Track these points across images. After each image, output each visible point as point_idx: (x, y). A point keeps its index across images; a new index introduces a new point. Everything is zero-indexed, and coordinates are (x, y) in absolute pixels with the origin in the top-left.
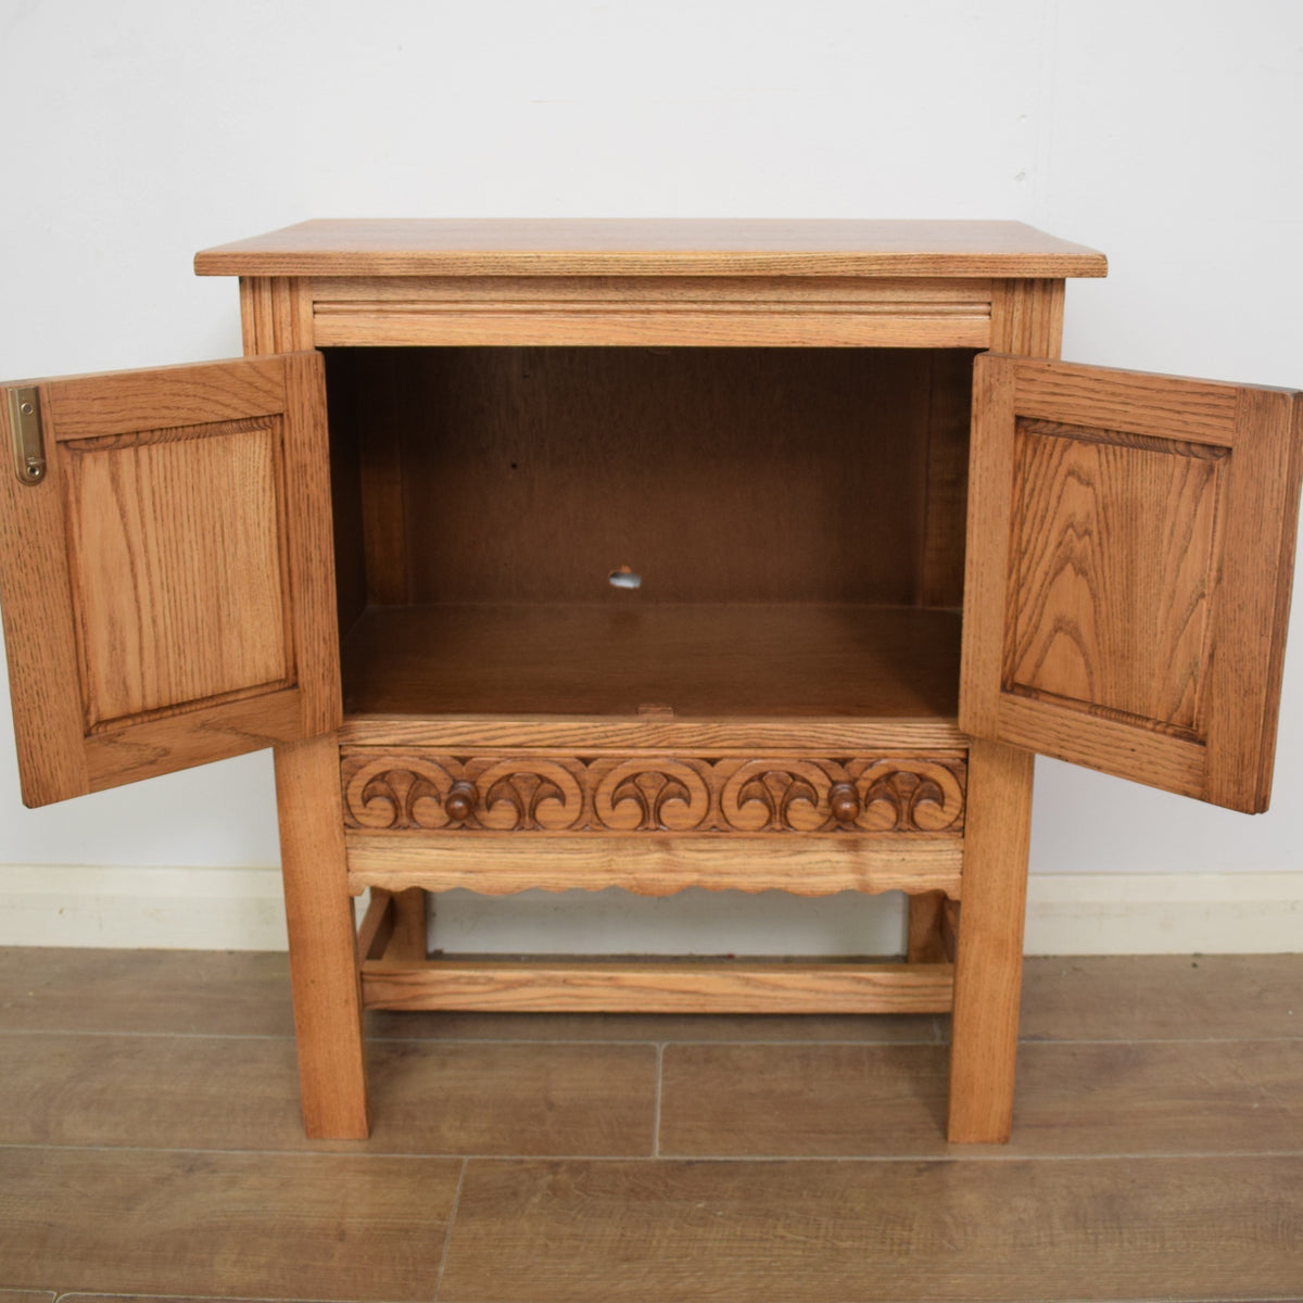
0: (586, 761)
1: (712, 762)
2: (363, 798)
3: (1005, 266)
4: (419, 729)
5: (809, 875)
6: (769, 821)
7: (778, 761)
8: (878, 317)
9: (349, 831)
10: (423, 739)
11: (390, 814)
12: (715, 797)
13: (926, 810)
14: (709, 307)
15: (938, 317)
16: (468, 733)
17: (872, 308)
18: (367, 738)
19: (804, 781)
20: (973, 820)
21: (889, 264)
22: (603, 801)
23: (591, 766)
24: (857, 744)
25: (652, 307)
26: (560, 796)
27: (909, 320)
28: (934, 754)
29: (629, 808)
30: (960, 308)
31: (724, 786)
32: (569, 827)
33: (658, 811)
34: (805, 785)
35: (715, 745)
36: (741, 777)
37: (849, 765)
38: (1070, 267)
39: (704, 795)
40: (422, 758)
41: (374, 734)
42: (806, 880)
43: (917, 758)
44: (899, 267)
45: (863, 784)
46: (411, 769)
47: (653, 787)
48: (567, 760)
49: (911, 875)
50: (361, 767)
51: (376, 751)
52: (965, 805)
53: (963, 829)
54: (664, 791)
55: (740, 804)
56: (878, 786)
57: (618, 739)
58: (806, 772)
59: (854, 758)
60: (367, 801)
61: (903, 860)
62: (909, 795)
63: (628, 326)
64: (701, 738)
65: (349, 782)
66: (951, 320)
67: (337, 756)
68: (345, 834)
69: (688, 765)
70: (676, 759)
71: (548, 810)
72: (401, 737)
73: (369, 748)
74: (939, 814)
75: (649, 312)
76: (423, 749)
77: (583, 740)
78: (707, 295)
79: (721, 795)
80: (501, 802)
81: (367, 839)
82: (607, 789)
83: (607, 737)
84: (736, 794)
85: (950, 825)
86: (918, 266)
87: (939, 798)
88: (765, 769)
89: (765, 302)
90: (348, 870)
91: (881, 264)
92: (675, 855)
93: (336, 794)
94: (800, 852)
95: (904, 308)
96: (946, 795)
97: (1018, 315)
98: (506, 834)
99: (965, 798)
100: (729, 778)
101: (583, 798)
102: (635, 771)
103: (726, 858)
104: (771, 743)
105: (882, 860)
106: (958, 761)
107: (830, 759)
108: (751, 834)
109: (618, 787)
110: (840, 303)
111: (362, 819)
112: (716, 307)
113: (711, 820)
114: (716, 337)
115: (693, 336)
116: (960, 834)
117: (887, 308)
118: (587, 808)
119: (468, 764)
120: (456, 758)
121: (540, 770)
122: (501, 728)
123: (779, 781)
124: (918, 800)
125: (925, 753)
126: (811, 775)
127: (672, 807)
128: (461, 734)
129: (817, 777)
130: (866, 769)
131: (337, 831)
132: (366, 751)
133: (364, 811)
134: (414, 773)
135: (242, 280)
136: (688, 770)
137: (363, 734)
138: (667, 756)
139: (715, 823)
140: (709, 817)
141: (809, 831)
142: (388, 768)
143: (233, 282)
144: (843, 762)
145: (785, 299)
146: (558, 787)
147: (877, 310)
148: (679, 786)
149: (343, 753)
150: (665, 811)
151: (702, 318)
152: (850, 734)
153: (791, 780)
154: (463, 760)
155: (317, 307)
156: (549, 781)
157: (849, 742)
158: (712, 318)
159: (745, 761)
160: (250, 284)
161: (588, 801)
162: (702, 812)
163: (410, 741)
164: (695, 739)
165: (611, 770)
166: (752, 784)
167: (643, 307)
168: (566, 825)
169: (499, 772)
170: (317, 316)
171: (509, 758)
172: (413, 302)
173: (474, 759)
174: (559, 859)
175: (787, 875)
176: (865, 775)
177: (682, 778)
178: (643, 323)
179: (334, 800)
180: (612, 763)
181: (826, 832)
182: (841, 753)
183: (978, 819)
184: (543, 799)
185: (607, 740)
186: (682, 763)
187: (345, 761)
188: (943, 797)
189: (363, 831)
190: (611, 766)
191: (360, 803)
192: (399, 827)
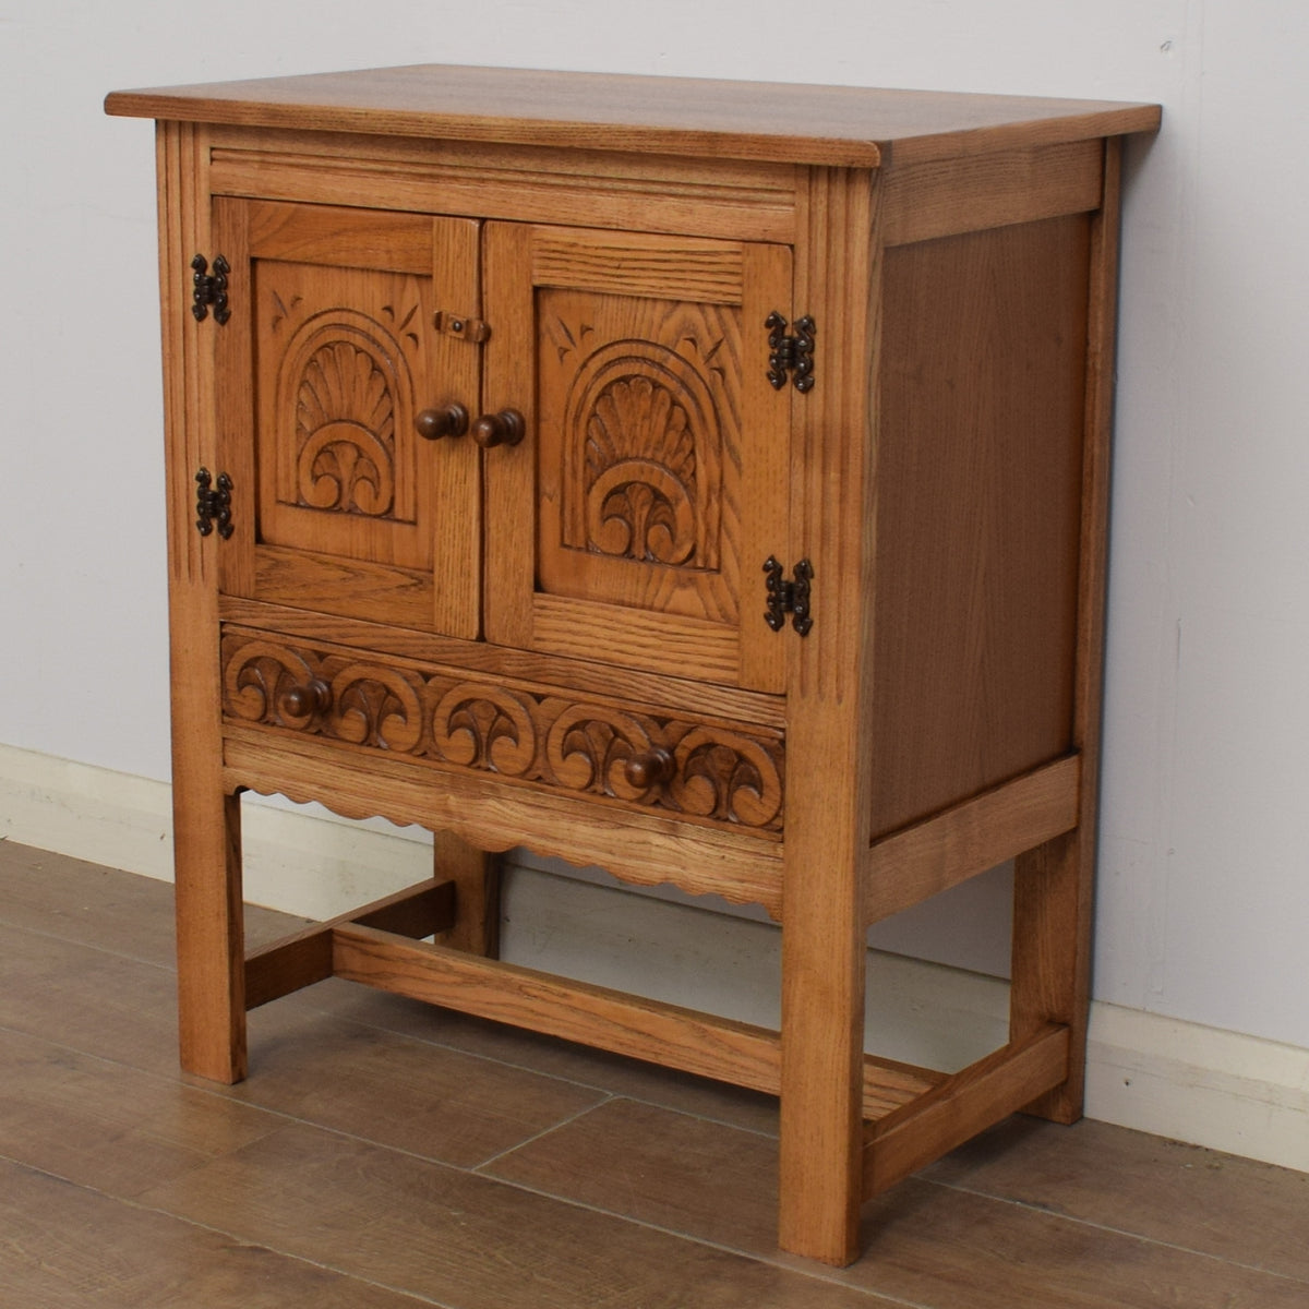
0: (427, 676)
1: (539, 698)
2: (238, 685)
3: (776, 149)
4: (284, 615)
5: (631, 856)
6: (592, 782)
7: (598, 709)
8: (688, 201)
9: (226, 719)
10: (288, 626)
11: (259, 705)
12: (541, 741)
13: (745, 797)
14: (533, 178)
15: (745, 205)
16: (324, 627)
17: (681, 190)
18: (241, 617)
19: (626, 739)
20: (792, 821)
21: (668, 140)
22: (440, 726)
23: (430, 683)
24: (676, 704)
25: (486, 175)
26: (401, 712)
27: (716, 207)
28: (750, 729)
29: (463, 739)
30: (766, 196)
31: (550, 729)
32: (409, 752)
33: (489, 746)
34: (625, 743)
35: (542, 680)
36: (566, 721)
37: (667, 727)
38: (841, 153)
39: (530, 738)
40: (288, 647)
41: (247, 614)
42: (628, 862)
43: (735, 731)
44: (676, 144)
45: (681, 753)
46: (278, 658)
47: (485, 719)
48: (410, 673)
49: (732, 879)
50: (238, 648)
51: (251, 633)
52: (782, 798)
53: (781, 830)
54: (496, 724)
55: (565, 756)
56: (696, 758)
57: (453, 656)
58: (626, 727)
59: (671, 720)
60: (243, 688)
61: (723, 857)
62: (728, 776)
63: (463, 194)
64: (527, 668)
65: (228, 663)
66: (756, 211)
67: (218, 634)
68: (223, 722)
69: (518, 699)
70: (506, 690)
71: (392, 726)
72: (269, 621)
73: (244, 629)
74: (757, 807)
75: (483, 180)
76: (288, 637)
77: (423, 652)
78: (530, 165)
79: (547, 739)
80: (352, 710)
81: (241, 731)
82: (443, 712)
83: (445, 653)
84: (560, 741)
85: (769, 823)
86: (696, 144)
87: (757, 784)
88: (587, 716)
89: (585, 177)
90: (224, 764)
91: (660, 140)
92: (503, 804)
93: (216, 675)
94: (622, 826)
95: (711, 192)
96: (764, 783)
97: (821, 209)
98: (356, 748)
99: (783, 789)
100: (554, 721)
101: (423, 719)
102: (467, 697)
103: (552, 818)
104: (593, 687)
105: (702, 853)
106: (776, 742)
107: (651, 716)
108: (575, 793)
109: (453, 712)
110: (654, 182)
111: (237, 707)
112: (540, 180)
113: (538, 768)
114: (539, 212)
115: (520, 209)
116: (780, 836)
117: (696, 192)
118: (426, 732)
119: (326, 660)
120: (315, 652)
121: (385, 680)
122: (352, 626)
123: (602, 734)
124: (738, 785)
125: (741, 727)
126: (630, 732)
127: (503, 745)
128: (319, 627)
129: (637, 735)
130: (684, 736)
131: (216, 717)
132: (241, 631)
133: (240, 699)
134: (281, 664)
135: (157, 122)
136: (516, 704)
137: (238, 613)
138: (497, 685)
139: (540, 772)
140: (536, 765)
141: (631, 801)
142: (259, 654)
143: (149, 124)
144: (663, 722)
145: (601, 174)
146: (401, 703)
147: (687, 193)
148: (508, 721)
149: (224, 630)
150: (495, 748)
151: (526, 192)
152: (666, 689)
153: (612, 735)
154: (321, 656)
155: (214, 153)
156: (396, 696)
157: (667, 699)
158: (538, 192)
159: (569, 703)
160: (163, 127)
161: (427, 722)
162: (528, 757)
163: (278, 627)
164: (522, 669)
165: (448, 691)
166: (575, 732)
167: (477, 175)
168: (407, 748)
169: (352, 674)
170: (214, 163)
171: (360, 661)
172: (289, 155)
173: (330, 657)
174: (401, 788)
175: (611, 853)
176: (684, 741)
177: (511, 712)
178: (477, 191)
179: (214, 681)
180: (449, 683)
181: (645, 805)
182: (659, 711)
183: (797, 823)
184: (389, 713)
185: (444, 656)
186: (512, 695)
187: (224, 639)
188: (762, 786)
189: (236, 721)
190: (449, 686)
191: (235, 689)
192: (267, 723)
